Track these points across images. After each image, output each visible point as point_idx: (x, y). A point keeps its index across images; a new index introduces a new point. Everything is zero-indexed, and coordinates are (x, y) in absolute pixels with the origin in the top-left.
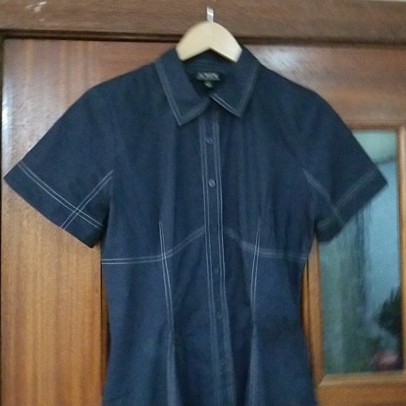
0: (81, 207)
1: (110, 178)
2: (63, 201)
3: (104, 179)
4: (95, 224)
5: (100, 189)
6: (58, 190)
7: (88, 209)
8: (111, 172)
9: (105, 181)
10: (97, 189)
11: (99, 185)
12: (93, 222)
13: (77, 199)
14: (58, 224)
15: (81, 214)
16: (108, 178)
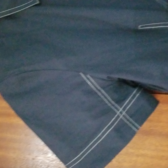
0: (116, 108)
1: (89, 76)
2: (109, 128)
3: (89, 83)
4: (135, 95)
5: (99, 88)
6: (99, 130)
7: (120, 102)
8: (83, 76)
9: (91, 82)
10: (99, 91)
11: (95, 89)
12: (133, 98)
13: (108, 112)
14: (133, 134)
15: (124, 109)
16: (88, 79)
